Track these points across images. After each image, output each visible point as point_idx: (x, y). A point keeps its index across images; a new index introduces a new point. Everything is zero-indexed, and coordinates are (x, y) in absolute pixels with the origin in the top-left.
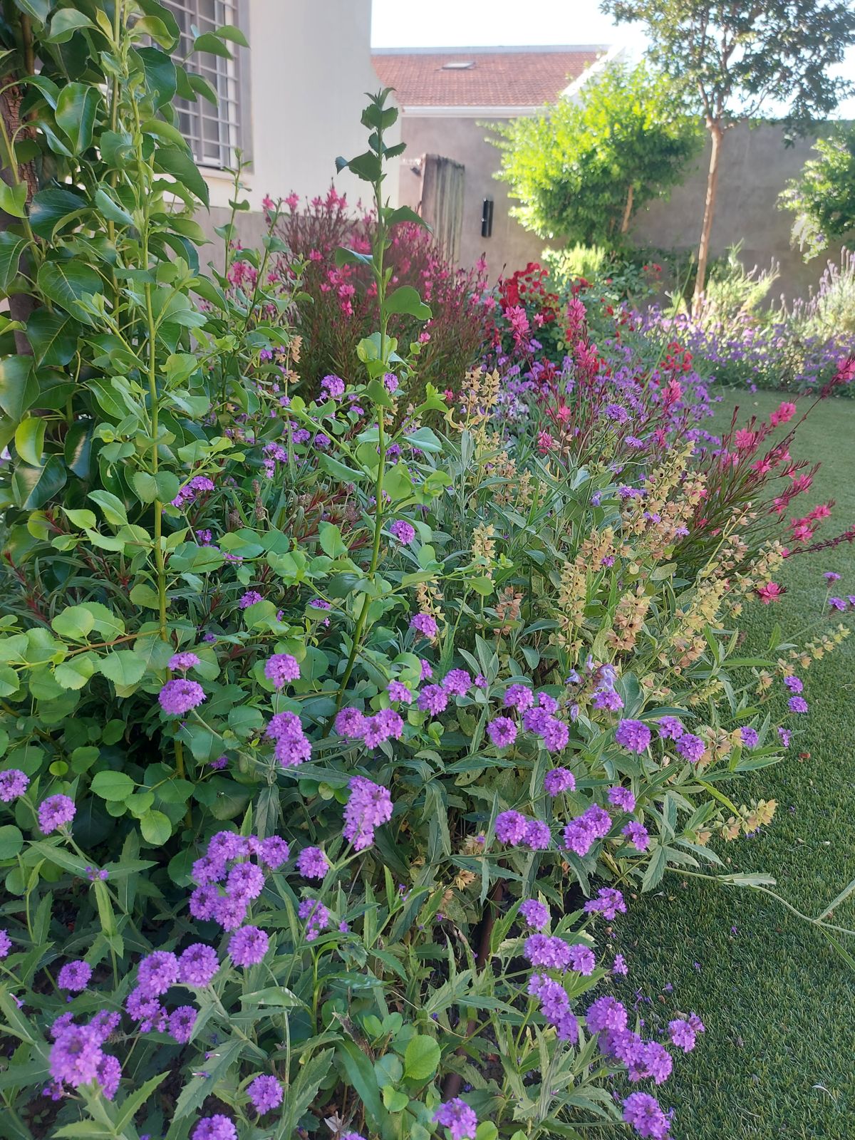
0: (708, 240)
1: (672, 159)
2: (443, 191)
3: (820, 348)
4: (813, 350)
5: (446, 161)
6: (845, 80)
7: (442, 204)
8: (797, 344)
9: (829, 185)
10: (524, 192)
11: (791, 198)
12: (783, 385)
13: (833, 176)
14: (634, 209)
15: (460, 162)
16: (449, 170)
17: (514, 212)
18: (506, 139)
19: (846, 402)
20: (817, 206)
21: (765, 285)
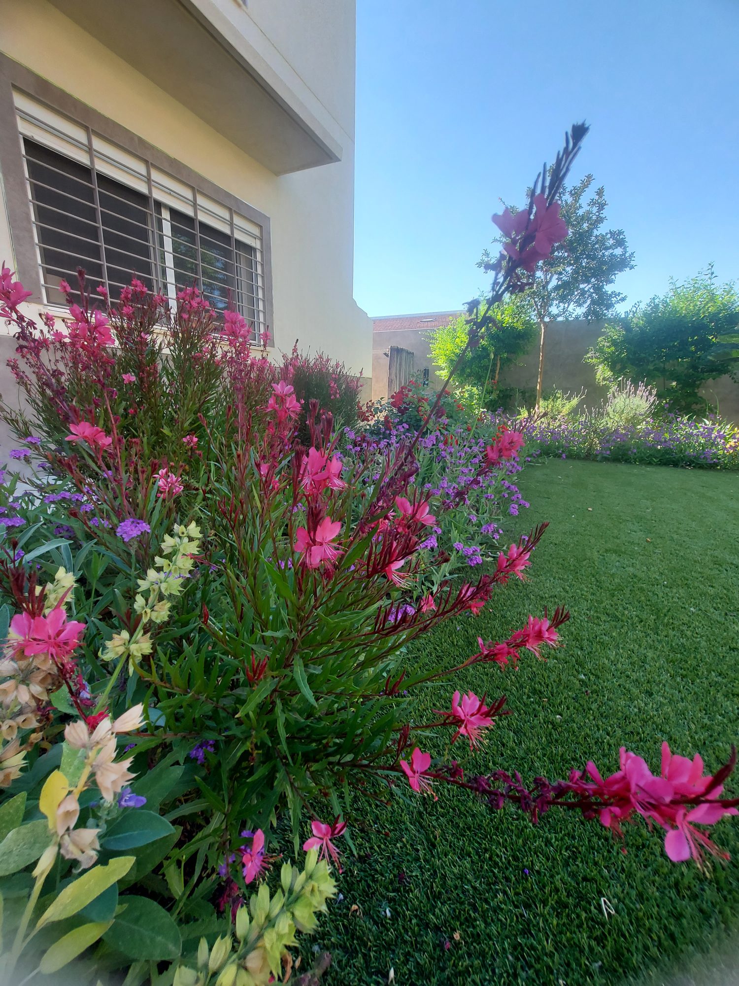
0: (542, 381)
1: (521, 342)
2: (400, 364)
3: (611, 434)
4: (606, 435)
5: (402, 349)
6: (617, 292)
7: (400, 370)
8: (595, 432)
9: (613, 348)
10: (442, 362)
11: (591, 357)
12: (589, 457)
13: (614, 343)
14: (501, 368)
15: (410, 350)
16: (404, 354)
17: (438, 373)
18: (433, 338)
19: (629, 466)
20: (606, 359)
21: (575, 401)
